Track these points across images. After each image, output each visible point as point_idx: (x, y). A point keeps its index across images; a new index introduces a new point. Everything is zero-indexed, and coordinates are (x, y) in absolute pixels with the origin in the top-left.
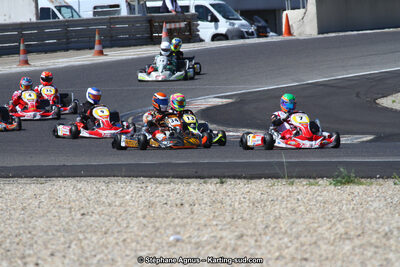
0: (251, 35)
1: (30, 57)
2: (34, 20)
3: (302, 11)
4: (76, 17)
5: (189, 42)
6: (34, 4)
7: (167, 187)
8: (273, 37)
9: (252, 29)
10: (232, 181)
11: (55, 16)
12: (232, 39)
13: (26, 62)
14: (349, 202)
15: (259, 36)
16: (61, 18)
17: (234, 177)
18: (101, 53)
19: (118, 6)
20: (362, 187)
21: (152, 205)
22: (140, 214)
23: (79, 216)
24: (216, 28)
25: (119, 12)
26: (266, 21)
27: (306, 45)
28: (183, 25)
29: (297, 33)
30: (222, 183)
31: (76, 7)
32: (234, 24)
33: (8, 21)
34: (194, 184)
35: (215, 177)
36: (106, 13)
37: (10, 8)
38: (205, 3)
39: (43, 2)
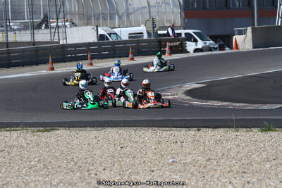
0: (215, 49)
1: (93, 61)
2: (96, 41)
3: (244, 36)
4: (119, 39)
5: (181, 53)
6: (95, 32)
7: (169, 133)
8: (227, 50)
9: (216, 46)
10: (205, 129)
11: (108, 39)
12: (205, 51)
13: (91, 64)
14: (269, 141)
15: (220, 50)
16: (111, 40)
17: (205, 127)
18: (132, 59)
19: (142, 33)
20: (277, 133)
21: (159, 142)
22: (153, 147)
23: (119, 148)
24: (196, 45)
25: (143, 37)
26: (224, 41)
27: (246, 54)
28: (178, 43)
29: (241, 48)
30: (199, 130)
31: (119, 34)
32: (206, 43)
33: (82, 42)
34: (184, 131)
35: (195, 127)
36: (135, 37)
37: (83, 35)
38: (191, 31)
39: (101, 31)
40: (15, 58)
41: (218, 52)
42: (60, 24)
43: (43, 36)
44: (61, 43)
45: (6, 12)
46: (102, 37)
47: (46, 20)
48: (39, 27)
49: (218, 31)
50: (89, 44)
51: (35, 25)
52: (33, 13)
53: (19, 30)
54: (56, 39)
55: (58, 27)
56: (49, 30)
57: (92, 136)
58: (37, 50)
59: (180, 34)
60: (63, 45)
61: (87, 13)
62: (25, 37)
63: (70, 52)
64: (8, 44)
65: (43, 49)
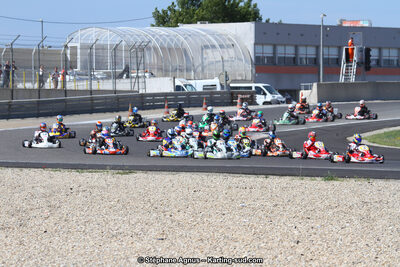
2: (173, 91)
3: (310, 91)
4: (194, 91)
6: (173, 84)
11: (183, 90)
12: (273, 104)
16: (187, 91)
19: (215, 86)
20: (339, 182)
21: (230, 187)
22: (224, 192)
23: (193, 192)
24: (265, 98)
25: (216, 89)
28: (248, 96)
30: (267, 177)
31: (194, 86)
32: (274, 97)
33: (160, 92)
34: (252, 178)
35: (263, 174)
36: (209, 89)
37: (161, 85)
38: (261, 85)
39: (178, 82)
40: (98, 104)
41: (285, 105)
42: (140, 75)
43: (124, 85)
44: (141, 92)
45: (91, 62)
46: (178, 88)
47: (127, 70)
48: (120, 76)
49: (286, 86)
50: (166, 95)
51: (117, 74)
52: (115, 63)
53: (102, 79)
54: (136, 89)
55: (138, 77)
56: (129, 80)
57: (167, 180)
58: (118, 98)
59: (251, 88)
60: (142, 94)
61: (166, 66)
62: (107, 85)
63: (148, 101)
64: (91, 92)
65: (123, 97)
